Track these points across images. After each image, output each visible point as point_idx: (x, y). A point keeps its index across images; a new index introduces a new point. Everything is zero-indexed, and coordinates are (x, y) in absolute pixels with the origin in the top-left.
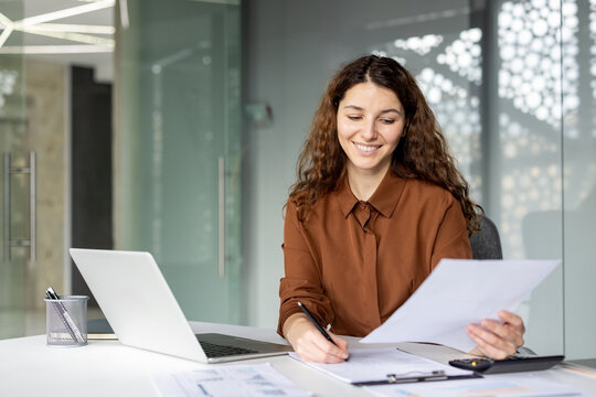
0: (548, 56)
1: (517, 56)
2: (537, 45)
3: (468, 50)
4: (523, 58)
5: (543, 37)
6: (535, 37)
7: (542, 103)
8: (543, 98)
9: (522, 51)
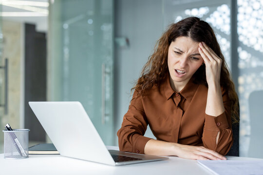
0: (260, 19)
1: (245, 19)
2: (255, 14)
3: (221, 16)
4: (248, 20)
5: (258, 10)
6: (254, 10)
7: (257, 42)
8: (258, 39)
9: (247, 17)
